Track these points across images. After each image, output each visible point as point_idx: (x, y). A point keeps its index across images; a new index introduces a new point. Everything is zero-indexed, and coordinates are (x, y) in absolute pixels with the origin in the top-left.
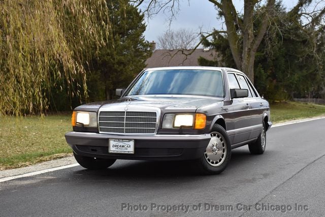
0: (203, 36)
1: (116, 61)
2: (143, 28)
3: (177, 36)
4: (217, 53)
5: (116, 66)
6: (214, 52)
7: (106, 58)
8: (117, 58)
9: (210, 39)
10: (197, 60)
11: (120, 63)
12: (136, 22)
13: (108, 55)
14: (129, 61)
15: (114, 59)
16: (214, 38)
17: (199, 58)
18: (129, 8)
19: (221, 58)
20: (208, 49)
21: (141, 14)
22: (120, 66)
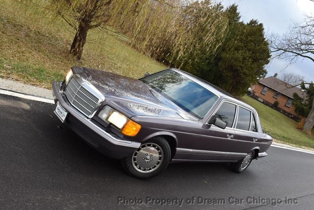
0: (303, 82)
1: (243, 72)
2: (267, 62)
3: (294, 77)
4: (307, 95)
5: (242, 74)
6: (305, 94)
7: (239, 68)
8: (245, 70)
9: (307, 86)
10: (292, 94)
11: (244, 74)
12: (265, 57)
13: (241, 67)
14: (250, 75)
15: (242, 70)
16: (310, 86)
17: (294, 92)
18: (265, 49)
19: (307, 99)
20: (303, 90)
21: (270, 54)
22: (244, 75)
